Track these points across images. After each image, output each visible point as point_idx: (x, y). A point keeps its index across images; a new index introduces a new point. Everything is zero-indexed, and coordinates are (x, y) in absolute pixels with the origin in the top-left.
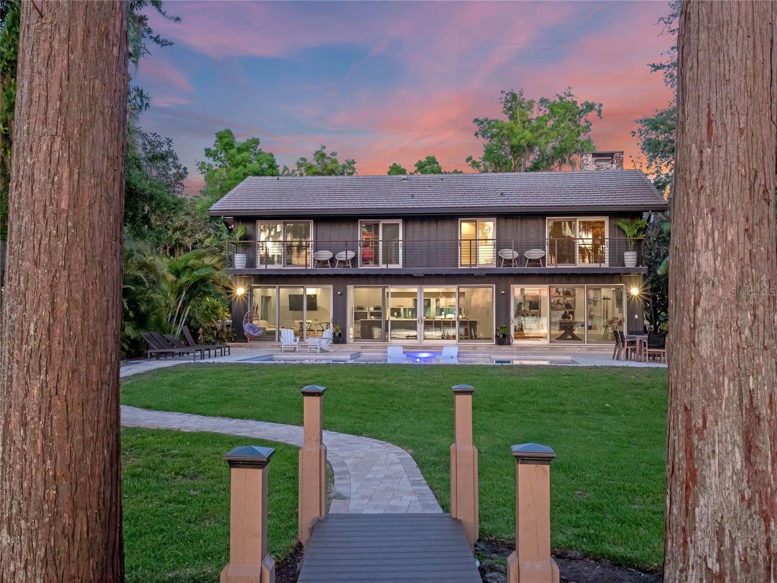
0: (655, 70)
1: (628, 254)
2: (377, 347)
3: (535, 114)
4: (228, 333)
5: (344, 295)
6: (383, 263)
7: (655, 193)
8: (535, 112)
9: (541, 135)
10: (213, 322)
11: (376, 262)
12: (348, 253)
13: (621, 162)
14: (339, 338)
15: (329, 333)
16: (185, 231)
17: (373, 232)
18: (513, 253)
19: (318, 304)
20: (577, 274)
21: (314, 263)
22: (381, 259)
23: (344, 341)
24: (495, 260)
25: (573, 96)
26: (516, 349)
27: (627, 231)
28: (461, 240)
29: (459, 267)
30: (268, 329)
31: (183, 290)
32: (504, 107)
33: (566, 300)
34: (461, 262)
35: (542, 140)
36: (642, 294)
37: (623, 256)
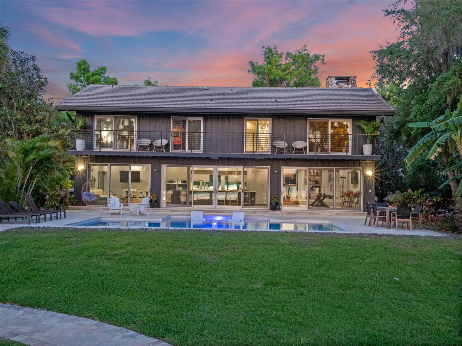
0: (387, 15)
1: (366, 146)
2: (183, 211)
3: (283, 62)
4: (70, 199)
5: (159, 171)
6: (189, 149)
7: (384, 103)
8: (284, 60)
9: (287, 74)
10: (57, 191)
11: (184, 148)
12: (162, 141)
13: (354, 84)
14: (155, 203)
15: (146, 201)
16: (44, 123)
17: (182, 126)
18: (284, 144)
19: (141, 178)
20: (329, 160)
21: (137, 147)
22: (187, 145)
23: (159, 206)
24: (271, 148)
25: (307, 51)
26: (285, 213)
27: (365, 129)
28: (246, 133)
29: (244, 153)
30: (102, 196)
31: (30, 166)
32: (264, 57)
33: (316, 178)
34: (246, 149)
35: (288, 76)
36: (374, 175)
37: (362, 148)
